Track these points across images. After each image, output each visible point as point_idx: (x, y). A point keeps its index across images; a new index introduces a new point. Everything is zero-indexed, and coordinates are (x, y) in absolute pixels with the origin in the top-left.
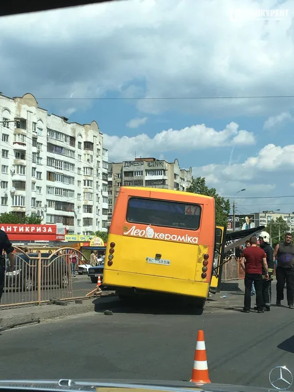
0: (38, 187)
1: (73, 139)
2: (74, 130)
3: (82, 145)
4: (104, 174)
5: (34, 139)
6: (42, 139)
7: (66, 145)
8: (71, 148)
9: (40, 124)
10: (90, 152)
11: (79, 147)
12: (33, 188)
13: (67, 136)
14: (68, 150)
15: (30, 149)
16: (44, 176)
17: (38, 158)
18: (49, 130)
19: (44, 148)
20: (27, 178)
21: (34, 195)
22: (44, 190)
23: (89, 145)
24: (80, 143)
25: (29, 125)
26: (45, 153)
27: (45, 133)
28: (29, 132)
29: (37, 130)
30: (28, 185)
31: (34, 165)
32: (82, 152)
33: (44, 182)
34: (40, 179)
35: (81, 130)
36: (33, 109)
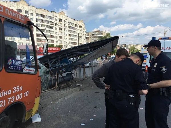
0: (66, 38)
1: (76, 25)
2: (76, 22)
3: (79, 26)
4: (85, 35)
5: (64, 25)
6: (67, 25)
7: (74, 26)
8: (75, 27)
9: (66, 20)
10: (81, 28)
11: (78, 27)
12: (65, 38)
13: (74, 24)
14: (75, 28)
15: (63, 27)
16: (68, 35)
17: (66, 30)
18: (69, 22)
19: (68, 27)
20: (63, 36)
21: (65, 40)
22: (68, 39)
23: (80, 27)
24: (78, 26)
25: (63, 21)
26: (68, 29)
27: (68, 23)
28: (63, 23)
29: (65, 22)
30: (63, 38)
31: (65, 32)
32: (79, 28)
33: (68, 37)
34: (67, 36)
35: (78, 22)
36: (64, 16)
